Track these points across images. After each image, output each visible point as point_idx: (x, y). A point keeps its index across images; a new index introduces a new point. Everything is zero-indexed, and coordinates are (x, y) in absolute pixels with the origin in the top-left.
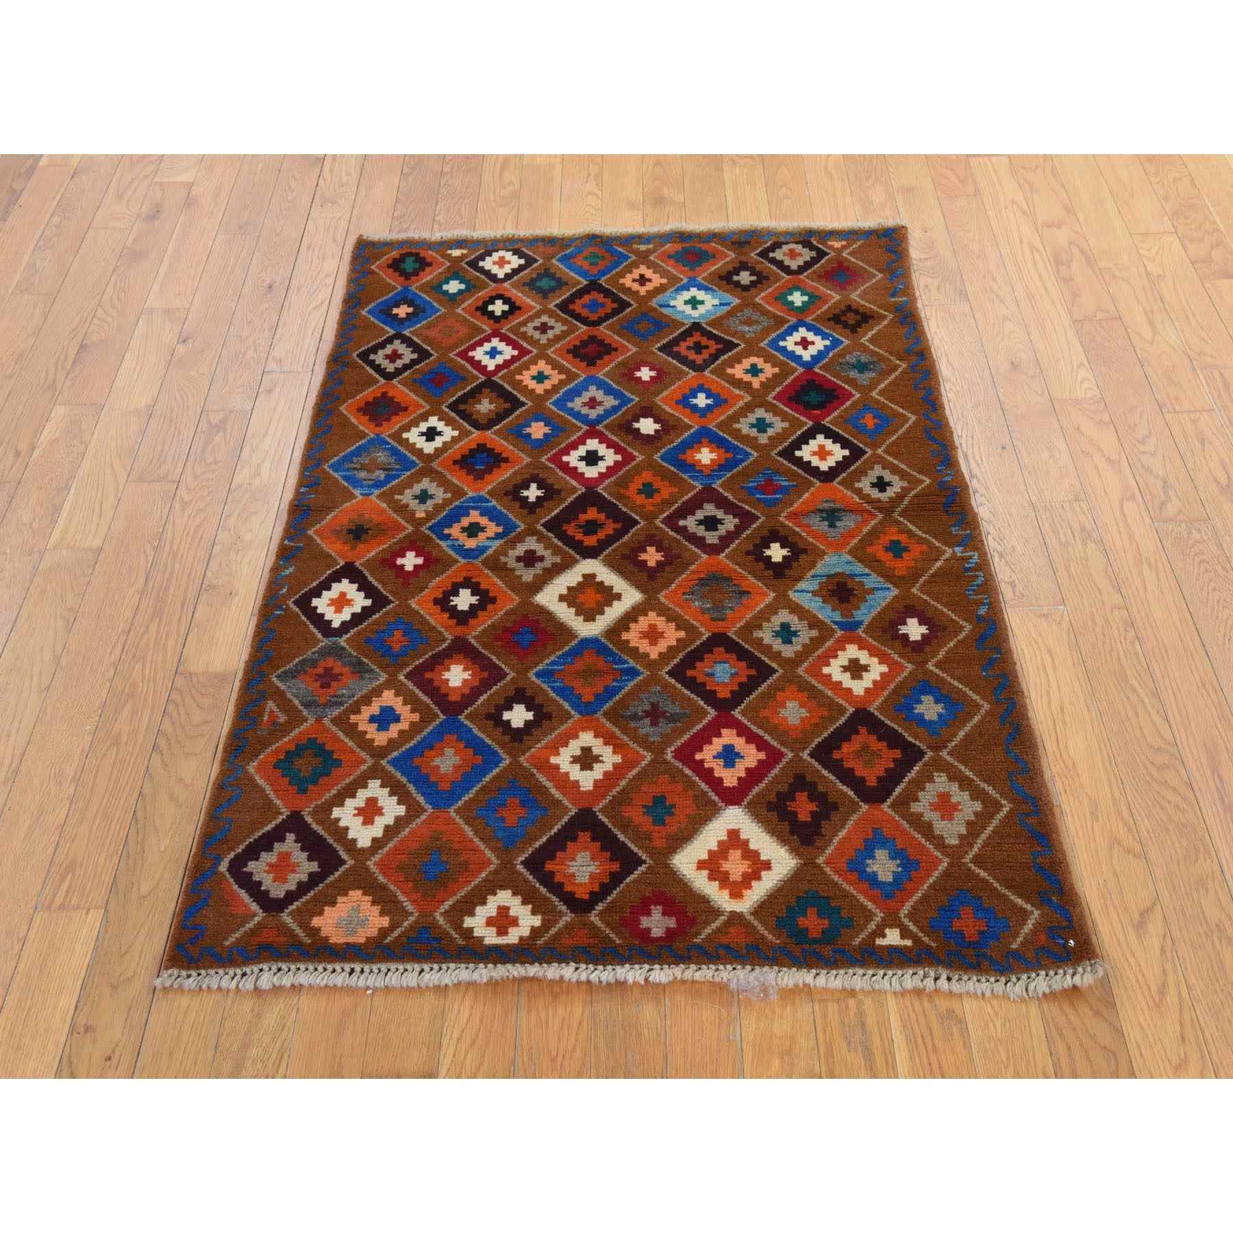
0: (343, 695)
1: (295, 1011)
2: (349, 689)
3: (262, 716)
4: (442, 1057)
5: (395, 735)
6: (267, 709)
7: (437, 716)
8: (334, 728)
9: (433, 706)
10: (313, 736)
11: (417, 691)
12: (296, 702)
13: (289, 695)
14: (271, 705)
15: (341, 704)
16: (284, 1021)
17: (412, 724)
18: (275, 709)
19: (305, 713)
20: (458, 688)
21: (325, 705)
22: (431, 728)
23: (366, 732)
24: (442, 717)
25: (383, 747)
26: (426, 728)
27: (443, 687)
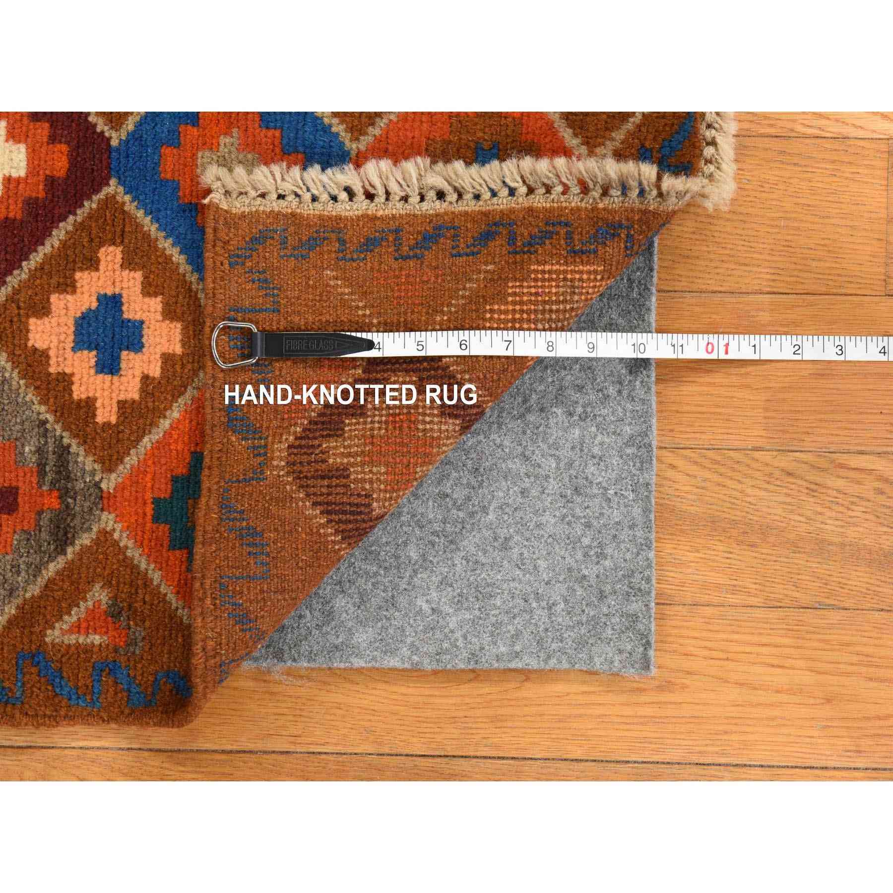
0: (39, 451)
1: (757, 454)
2: (21, 438)
3: (88, 650)
4: (861, 134)
5: (156, 304)
6: (71, 639)
7: (110, 200)
8: (131, 460)
9: (81, 214)
10: (149, 510)
11: (36, 258)
12: (52, 569)
13: (34, 590)
14: (54, 635)
15: (63, 451)
16: (777, 473)
17: (128, 263)
18: (71, 619)
19: (85, 540)
20: (32, 154)
21: (65, 492)
22: (140, 214)
23: (145, 378)
24: (113, 187)
25: (185, 329)
26: (138, 226)
27: (25, 192)
